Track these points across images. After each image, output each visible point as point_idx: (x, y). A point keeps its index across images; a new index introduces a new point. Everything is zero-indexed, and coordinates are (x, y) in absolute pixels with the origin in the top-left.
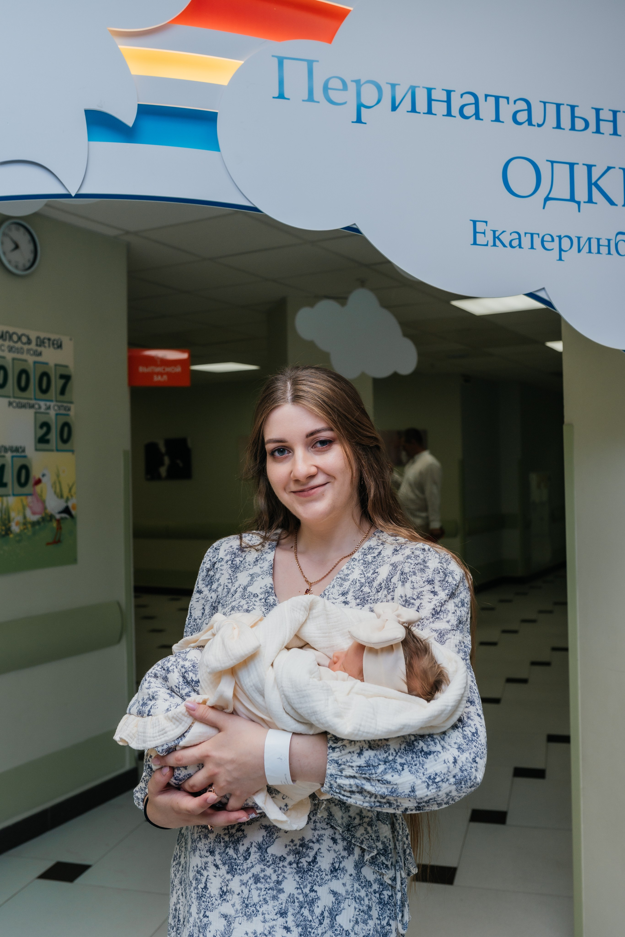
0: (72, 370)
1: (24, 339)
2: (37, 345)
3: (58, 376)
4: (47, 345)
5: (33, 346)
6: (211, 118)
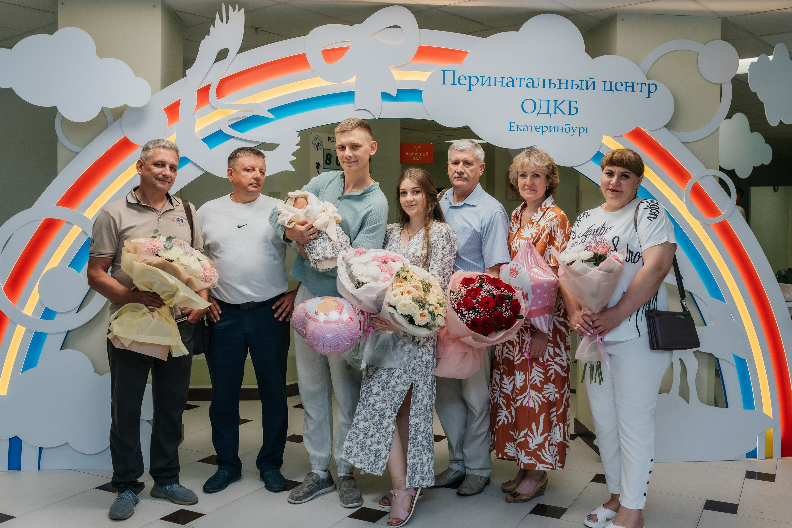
6: (420, 92)
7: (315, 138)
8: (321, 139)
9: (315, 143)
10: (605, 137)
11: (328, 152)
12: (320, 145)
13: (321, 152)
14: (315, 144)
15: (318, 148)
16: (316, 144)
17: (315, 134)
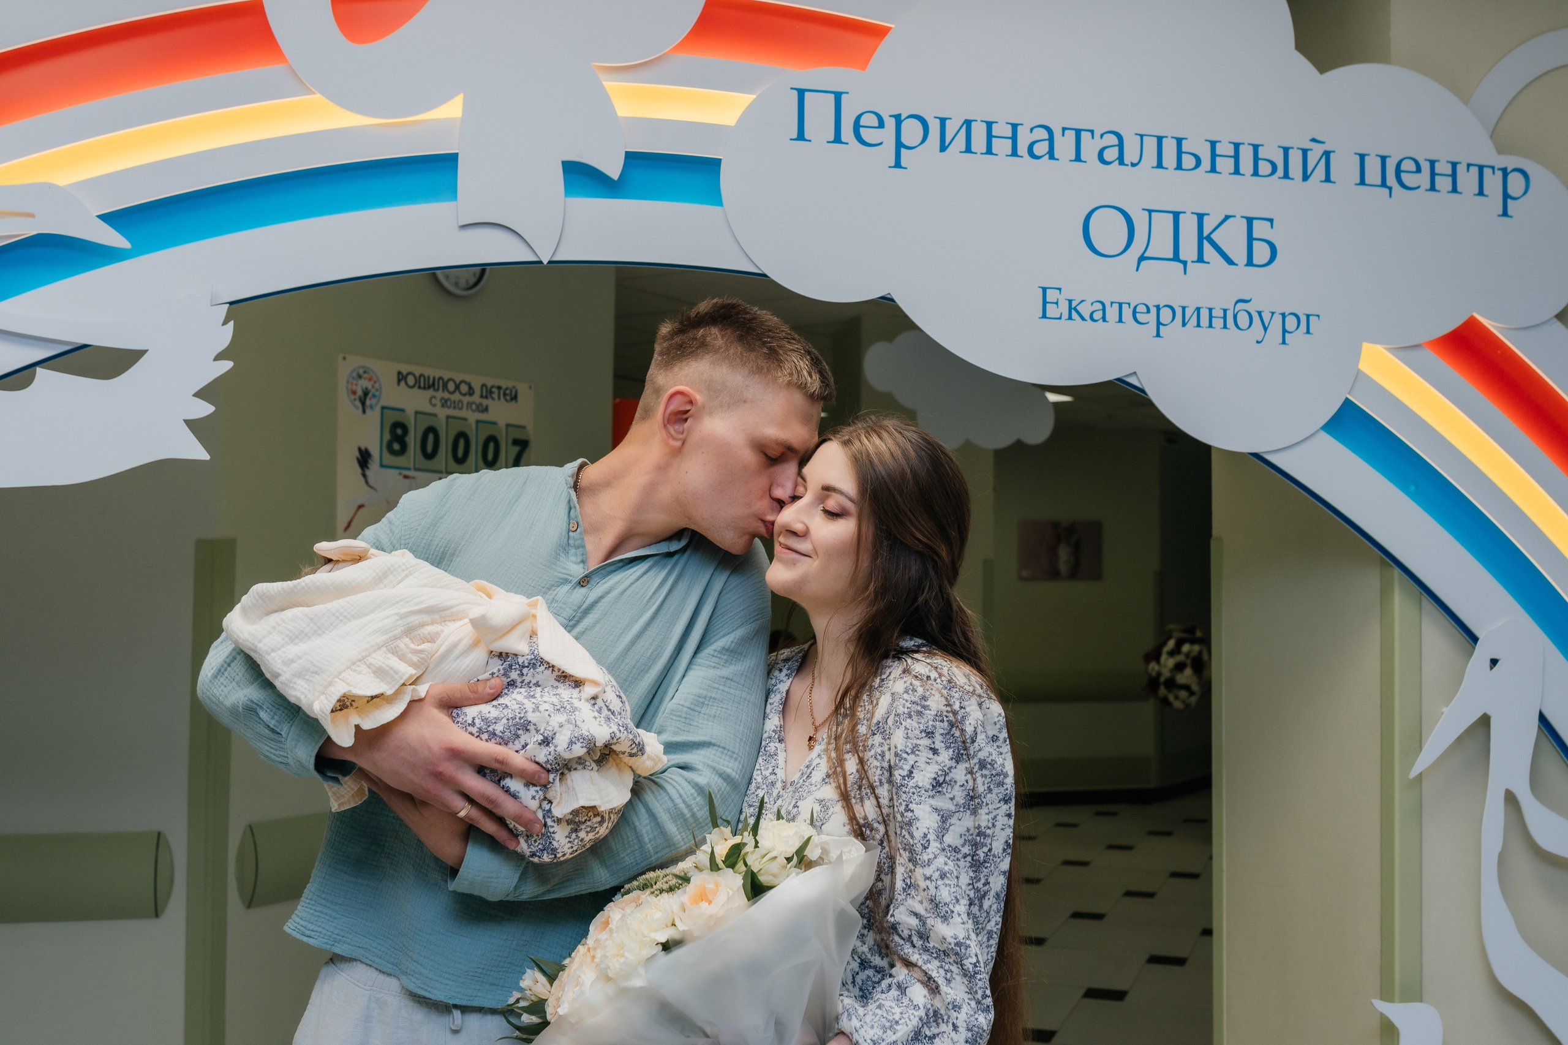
0: (531, 433)
1: (464, 388)
2: (482, 396)
3: (510, 441)
4: (495, 396)
5: (476, 398)
6: (712, 165)
7: (355, 374)
8: (375, 378)
9: (354, 388)
10: (1367, 347)
11: (396, 417)
12: (370, 395)
13: (374, 416)
14: (354, 393)
15: (363, 403)
16: (360, 393)
17: (355, 362)
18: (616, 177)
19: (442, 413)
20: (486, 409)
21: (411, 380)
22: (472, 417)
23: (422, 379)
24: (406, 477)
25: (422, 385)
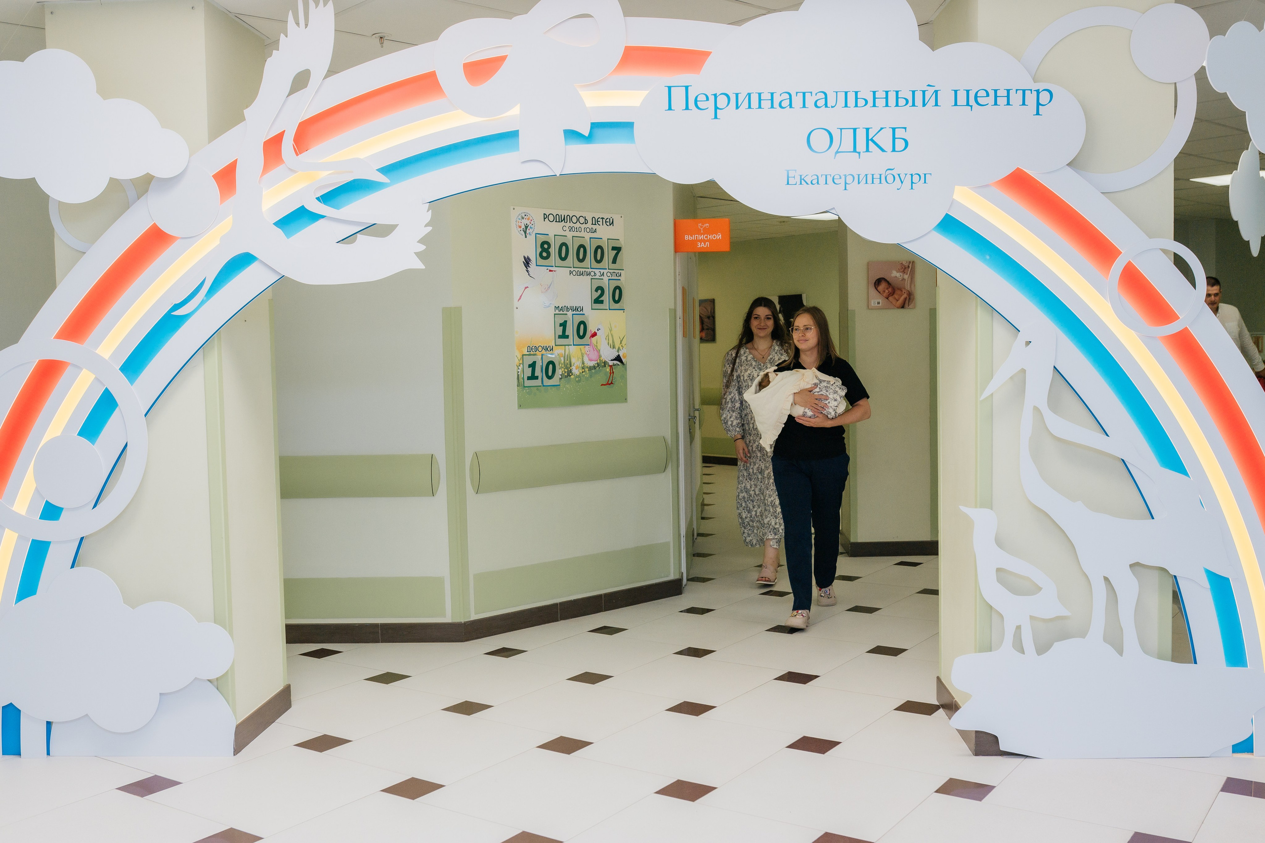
0: (622, 243)
1: (582, 220)
2: (592, 224)
3: (610, 248)
4: (600, 223)
5: (589, 225)
6: (629, 125)
7: (520, 217)
8: (531, 218)
9: (520, 224)
10: (958, 188)
11: (544, 238)
12: (529, 228)
13: (531, 238)
14: (520, 227)
15: (525, 232)
16: (523, 227)
17: (520, 210)
18: (586, 134)
19: (570, 235)
20: (595, 231)
21: (551, 218)
22: (588, 236)
23: (557, 216)
24: (550, 271)
25: (558, 220)
